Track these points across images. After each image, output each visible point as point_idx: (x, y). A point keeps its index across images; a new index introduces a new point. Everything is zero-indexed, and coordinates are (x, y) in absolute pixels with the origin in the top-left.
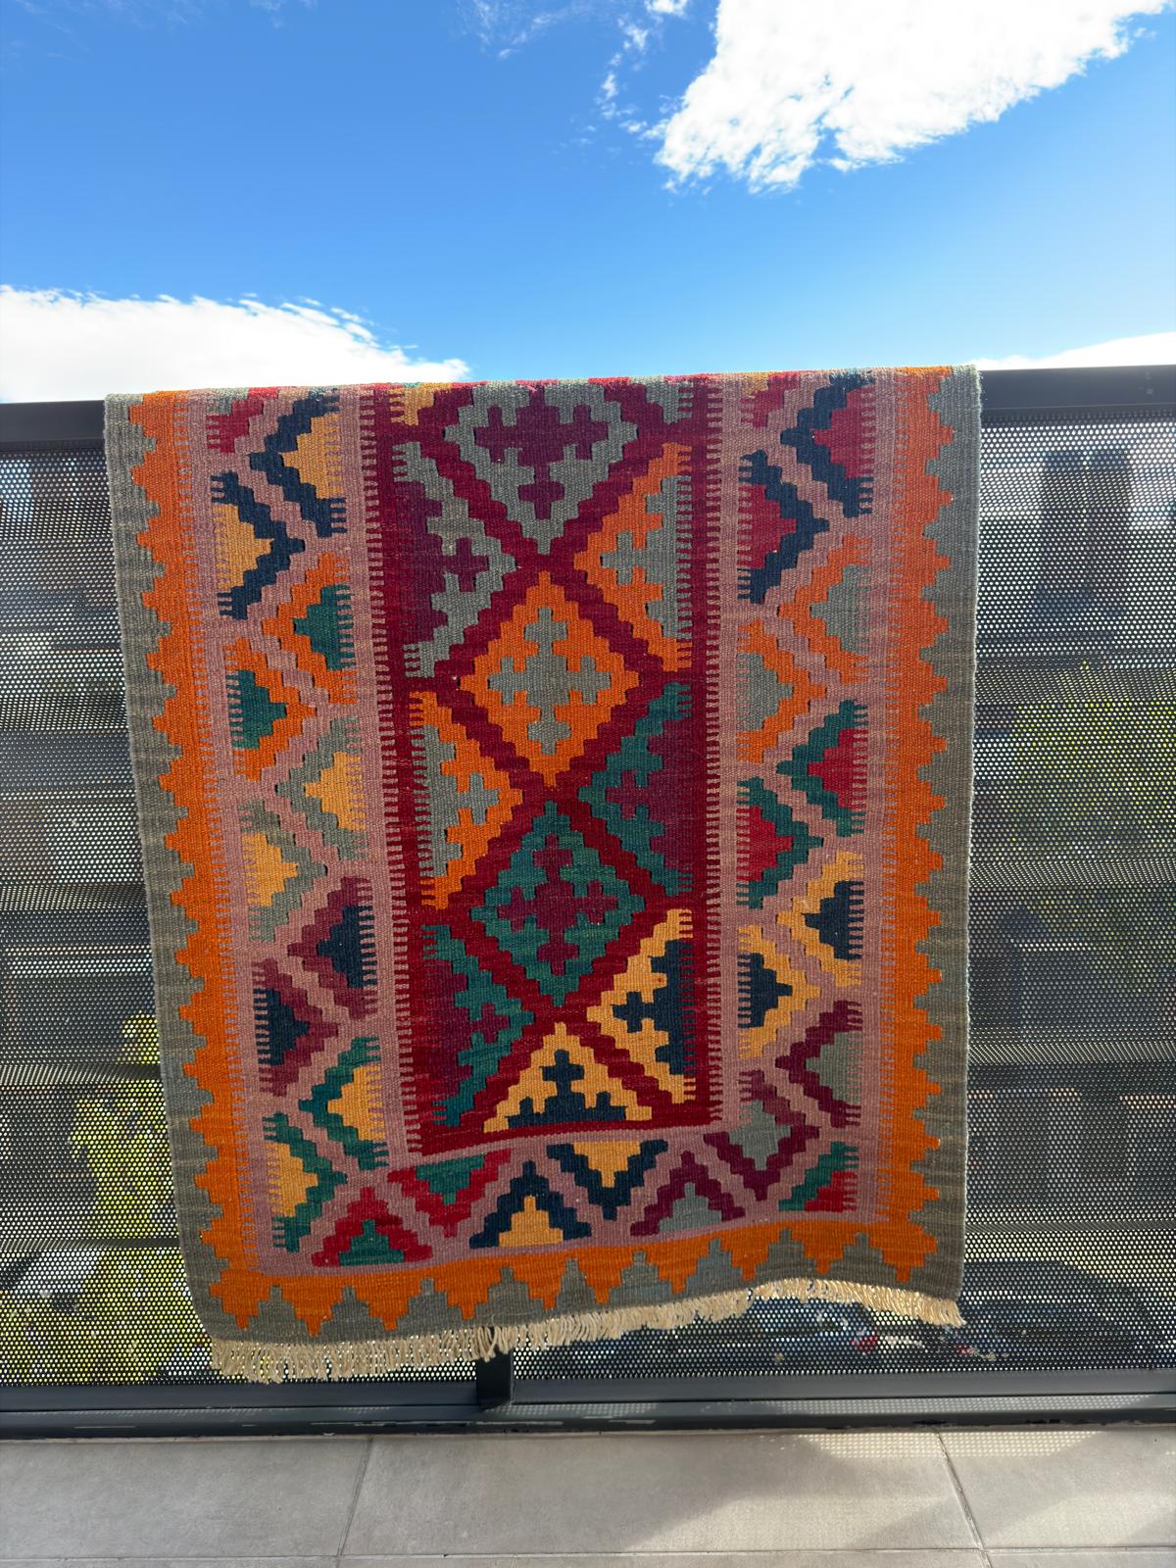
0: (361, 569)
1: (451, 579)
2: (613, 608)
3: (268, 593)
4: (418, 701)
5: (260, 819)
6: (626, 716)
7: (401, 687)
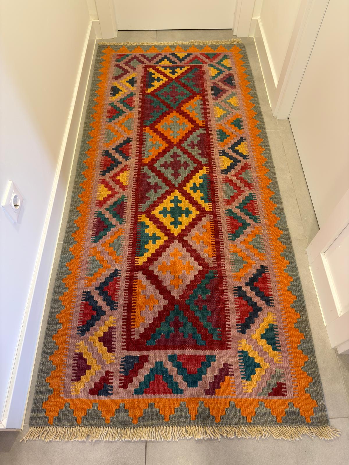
0: (215, 145)
1: (196, 143)
2: (160, 137)
3: (236, 141)
4: (203, 124)
5: (236, 108)
6: (158, 121)
7: (206, 126)
